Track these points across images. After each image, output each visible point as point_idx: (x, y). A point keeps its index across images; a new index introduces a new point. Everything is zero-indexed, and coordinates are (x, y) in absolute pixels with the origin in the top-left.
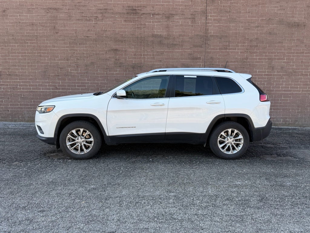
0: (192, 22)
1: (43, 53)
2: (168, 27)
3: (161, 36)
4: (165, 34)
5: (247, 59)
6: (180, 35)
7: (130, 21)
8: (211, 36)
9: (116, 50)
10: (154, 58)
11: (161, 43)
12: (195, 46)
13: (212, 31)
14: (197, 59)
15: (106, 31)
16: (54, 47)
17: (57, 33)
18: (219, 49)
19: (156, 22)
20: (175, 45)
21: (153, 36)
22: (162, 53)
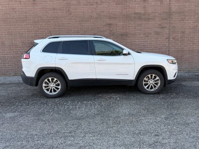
0: (161, 4)
1: (62, 28)
2: (144, 7)
3: (140, 13)
4: (142, 12)
5: (197, 26)
6: (153, 12)
7: (119, 4)
8: (173, 12)
9: (110, 24)
10: (135, 28)
11: (140, 18)
12: (163, 19)
13: (174, 9)
14: (164, 28)
15: (103, 12)
16: (69, 24)
17: (70, 14)
18: (179, 21)
19: (137, 4)
20: (150, 19)
21: (135, 13)
22: (141, 25)
